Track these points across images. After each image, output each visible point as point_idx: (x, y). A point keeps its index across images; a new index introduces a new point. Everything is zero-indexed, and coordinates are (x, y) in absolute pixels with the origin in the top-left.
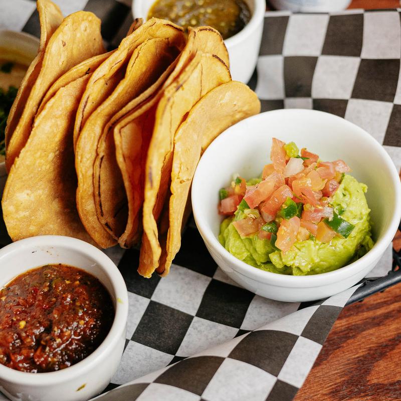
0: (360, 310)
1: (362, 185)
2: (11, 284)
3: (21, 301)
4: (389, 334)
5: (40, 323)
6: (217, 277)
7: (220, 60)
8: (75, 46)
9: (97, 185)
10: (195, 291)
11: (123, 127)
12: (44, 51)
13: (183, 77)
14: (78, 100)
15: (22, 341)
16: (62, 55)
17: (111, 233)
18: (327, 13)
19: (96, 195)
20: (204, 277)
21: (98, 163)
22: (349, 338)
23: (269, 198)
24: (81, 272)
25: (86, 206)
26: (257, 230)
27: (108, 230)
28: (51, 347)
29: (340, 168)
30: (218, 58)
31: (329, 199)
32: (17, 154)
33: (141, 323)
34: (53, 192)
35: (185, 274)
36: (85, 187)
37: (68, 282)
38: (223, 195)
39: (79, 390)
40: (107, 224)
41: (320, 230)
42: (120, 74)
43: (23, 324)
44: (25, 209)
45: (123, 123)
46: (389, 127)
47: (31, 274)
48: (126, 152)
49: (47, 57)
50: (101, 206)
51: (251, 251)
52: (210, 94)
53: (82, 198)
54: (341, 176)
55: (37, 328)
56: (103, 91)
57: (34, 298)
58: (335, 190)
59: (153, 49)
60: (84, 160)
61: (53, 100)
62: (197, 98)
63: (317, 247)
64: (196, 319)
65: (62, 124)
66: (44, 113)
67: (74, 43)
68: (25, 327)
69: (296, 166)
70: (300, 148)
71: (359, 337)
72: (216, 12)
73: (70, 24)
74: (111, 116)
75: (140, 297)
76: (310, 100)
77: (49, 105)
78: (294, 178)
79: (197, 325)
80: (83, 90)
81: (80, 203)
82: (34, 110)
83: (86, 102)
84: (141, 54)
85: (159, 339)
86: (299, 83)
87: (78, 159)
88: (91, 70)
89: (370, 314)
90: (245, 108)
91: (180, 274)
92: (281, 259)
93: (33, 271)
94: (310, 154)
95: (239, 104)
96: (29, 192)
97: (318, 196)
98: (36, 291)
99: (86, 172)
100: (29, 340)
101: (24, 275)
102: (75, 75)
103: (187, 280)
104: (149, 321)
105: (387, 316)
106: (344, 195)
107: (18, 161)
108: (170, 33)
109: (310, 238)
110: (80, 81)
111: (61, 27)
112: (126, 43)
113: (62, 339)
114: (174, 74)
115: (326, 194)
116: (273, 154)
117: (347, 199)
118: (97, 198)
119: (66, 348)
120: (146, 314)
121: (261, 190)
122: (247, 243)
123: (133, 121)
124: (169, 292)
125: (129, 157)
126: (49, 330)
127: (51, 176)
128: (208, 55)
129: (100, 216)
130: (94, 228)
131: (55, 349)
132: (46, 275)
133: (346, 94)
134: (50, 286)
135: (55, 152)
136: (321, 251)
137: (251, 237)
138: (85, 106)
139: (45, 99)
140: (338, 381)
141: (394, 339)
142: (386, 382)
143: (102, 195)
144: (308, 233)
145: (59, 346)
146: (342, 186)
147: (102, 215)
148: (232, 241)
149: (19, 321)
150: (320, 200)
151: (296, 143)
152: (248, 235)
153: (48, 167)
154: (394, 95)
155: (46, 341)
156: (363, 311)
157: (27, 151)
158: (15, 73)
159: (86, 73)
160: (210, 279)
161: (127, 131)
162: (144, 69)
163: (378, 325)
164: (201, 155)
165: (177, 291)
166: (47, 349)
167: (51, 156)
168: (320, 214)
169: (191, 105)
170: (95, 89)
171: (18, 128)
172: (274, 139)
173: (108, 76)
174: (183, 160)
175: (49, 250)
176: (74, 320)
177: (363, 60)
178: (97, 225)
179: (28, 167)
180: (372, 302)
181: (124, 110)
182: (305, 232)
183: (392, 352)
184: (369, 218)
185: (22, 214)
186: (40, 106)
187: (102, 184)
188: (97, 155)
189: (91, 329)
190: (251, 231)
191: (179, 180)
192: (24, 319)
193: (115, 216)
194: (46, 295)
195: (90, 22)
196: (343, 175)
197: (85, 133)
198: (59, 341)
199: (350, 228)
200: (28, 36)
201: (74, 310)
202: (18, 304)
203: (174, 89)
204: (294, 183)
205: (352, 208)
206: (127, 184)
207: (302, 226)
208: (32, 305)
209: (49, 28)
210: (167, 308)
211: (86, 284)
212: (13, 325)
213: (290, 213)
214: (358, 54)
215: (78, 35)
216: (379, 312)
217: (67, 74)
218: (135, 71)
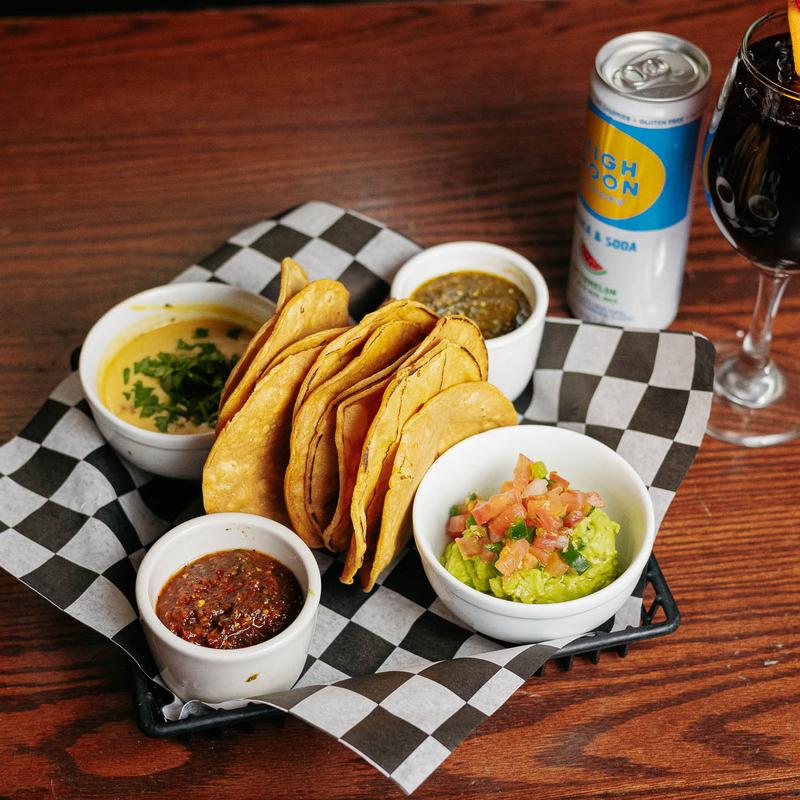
0: (595, 675)
1: (613, 523)
2: (196, 562)
3: (204, 580)
4: (622, 706)
5: (220, 604)
6: (434, 609)
7: (470, 354)
8: (314, 316)
9: (309, 467)
10: (404, 619)
11: (347, 406)
12: (279, 314)
13: (421, 362)
14: (306, 371)
15: (198, 620)
16: (298, 323)
17: (317, 527)
18: (621, 328)
19: (307, 478)
20: (418, 607)
21: (315, 442)
22: (572, 702)
23: (499, 515)
24: (275, 563)
25: (295, 489)
26: (481, 550)
27: (314, 522)
28: (227, 629)
29: (592, 501)
30: (467, 351)
31: (570, 531)
32: (230, 417)
33: (334, 643)
34: (260, 471)
35: (396, 599)
36: (296, 466)
37: (259, 570)
38: (455, 511)
39: (249, 680)
40: (313, 515)
41: (551, 560)
42: (357, 351)
43: (202, 603)
44: (228, 481)
45: (349, 401)
46: (662, 466)
47: (220, 555)
48: (347, 434)
49: (281, 320)
50: (310, 491)
51: (472, 575)
52: (451, 389)
53: (291, 477)
54: (589, 508)
55: (217, 609)
56: (334, 367)
57: (219, 579)
58: (578, 520)
59: (398, 332)
60: (301, 435)
61: (278, 367)
62: (436, 390)
63: (545, 579)
64: (398, 649)
65: (284, 394)
66: (267, 378)
67: (314, 312)
68: (204, 606)
69: (539, 487)
70: (549, 470)
71: (585, 704)
72: (490, 308)
73: (313, 290)
74: (337, 393)
75: (338, 616)
76: (583, 426)
77: (273, 371)
78: (532, 498)
79: (397, 656)
80: (313, 361)
81: (288, 483)
82: (257, 375)
83: (314, 374)
84: (383, 334)
85: (351, 662)
86: (575, 405)
87: (294, 434)
88: (326, 343)
89: (605, 681)
90: (497, 417)
91: (390, 598)
92: (502, 586)
93: (223, 553)
94: (559, 479)
95: (488, 410)
96: (235, 463)
97: (557, 524)
98: (222, 573)
99: (301, 449)
100: (205, 619)
101: (213, 556)
102: (308, 345)
103: (397, 606)
104: (344, 643)
105: (625, 687)
106: (588, 529)
107: (230, 425)
108: (423, 318)
109: (539, 567)
110: (312, 352)
111: (302, 292)
112: (369, 319)
113: (241, 624)
114: (412, 358)
115: (567, 523)
116: (517, 471)
117: (590, 533)
118: (308, 482)
119: (243, 634)
120: (341, 634)
121: (492, 505)
122: (469, 566)
123: (360, 400)
124: (373, 616)
125: (349, 440)
126: (229, 612)
127: (263, 451)
128: (456, 346)
129: (307, 503)
130: (299, 517)
131: (232, 632)
132: (237, 558)
133: (623, 424)
134: (239, 570)
135: (271, 425)
136: (551, 587)
137: (473, 558)
138: (312, 379)
139: (270, 366)
140: (549, 746)
141: (626, 713)
142: (605, 756)
143: (314, 480)
144: (536, 561)
145: (237, 630)
146: (588, 520)
147: (310, 503)
148: (453, 561)
149: (198, 599)
150: (560, 530)
151: (546, 465)
152: (471, 555)
153: (261, 439)
154: (676, 431)
155: (224, 623)
156: (597, 677)
157: (241, 416)
158: (241, 342)
159: (321, 345)
160: (425, 610)
161: (353, 411)
162: (384, 351)
163: (612, 694)
164: (435, 460)
165: (383, 617)
166: (224, 632)
167: (266, 428)
168: (552, 542)
169: (428, 397)
170: (326, 363)
171: (236, 390)
172: (521, 455)
173: (344, 352)
174: (407, 454)
175: (244, 530)
176: (257, 608)
177: (650, 387)
178: (303, 515)
179: (240, 434)
180: (610, 669)
181: (353, 389)
182: (533, 559)
183: (621, 726)
184: (615, 563)
185: (223, 487)
186: (265, 371)
187: (315, 466)
188: (316, 433)
189: (275, 620)
190: (475, 551)
191: (400, 475)
192: (203, 599)
193: (324, 508)
194: (232, 578)
195: (337, 293)
196: (593, 508)
197: (307, 407)
198: (237, 625)
199: (587, 565)
200: (266, 300)
201: (260, 597)
202: (201, 583)
203: (408, 372)
204: (530, 504)
205: (594, 544)
206: (341, 467)
207: (530, 552)
208: (215, 586)
209: (290, 291)
210: (367, 632)
211: (279, 575)
212: (190, 602)
213: (518, 533)
214: (646, 380)
215: (320, 305)
216: (616, 681)
217: (299, 343)
218: (372, 351)
